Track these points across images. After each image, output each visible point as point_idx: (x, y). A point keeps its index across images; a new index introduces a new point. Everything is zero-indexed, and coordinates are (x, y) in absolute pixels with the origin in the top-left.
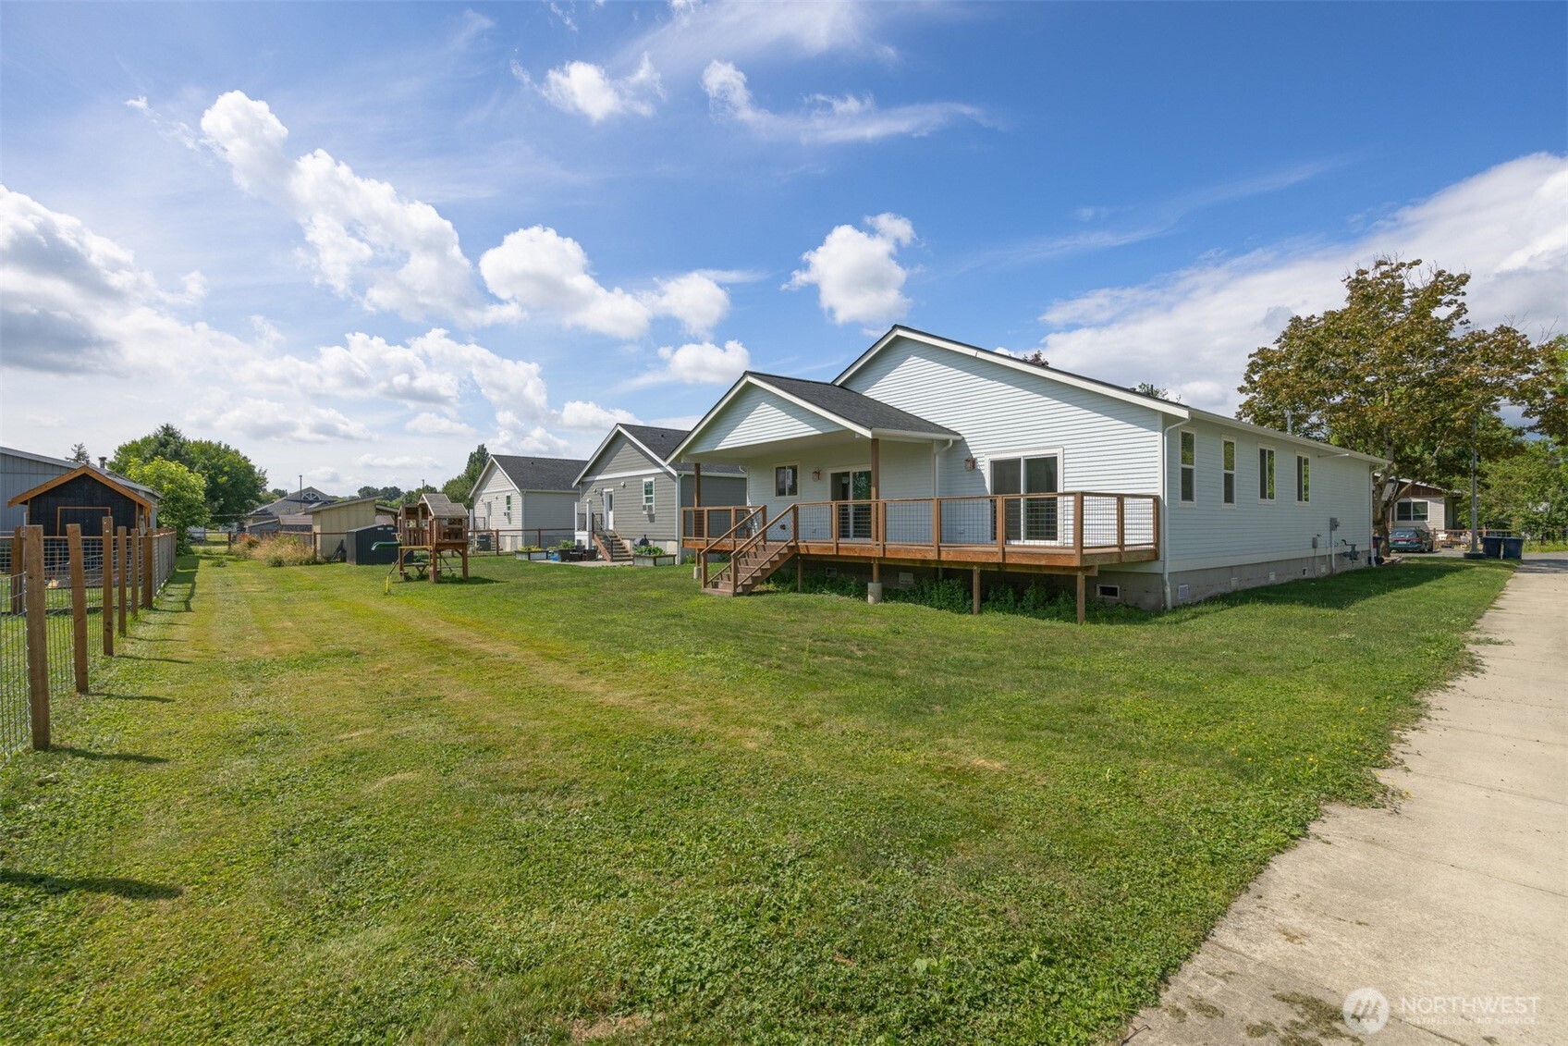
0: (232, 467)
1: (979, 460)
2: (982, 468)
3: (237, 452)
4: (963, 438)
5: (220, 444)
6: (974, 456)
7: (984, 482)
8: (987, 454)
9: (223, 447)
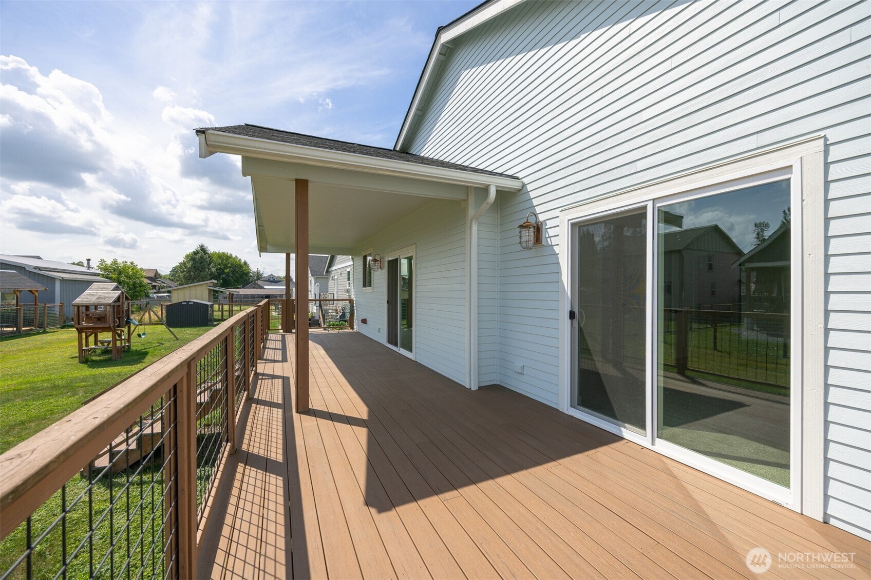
0: (232, 264)
1: (549, 224)
2: (554, 241)
3: (236, 257)
4: (524, 185)
5: (228, 253)
6: (541, 218)
7: (559, 273)
8: (564, 209)
9: (229, 254)
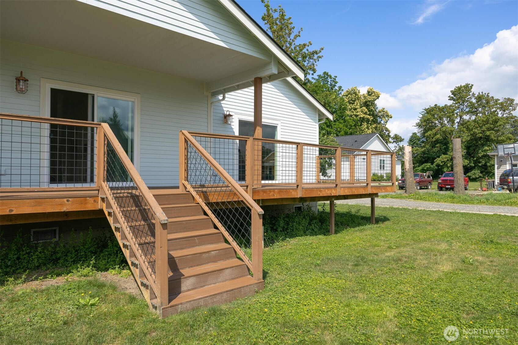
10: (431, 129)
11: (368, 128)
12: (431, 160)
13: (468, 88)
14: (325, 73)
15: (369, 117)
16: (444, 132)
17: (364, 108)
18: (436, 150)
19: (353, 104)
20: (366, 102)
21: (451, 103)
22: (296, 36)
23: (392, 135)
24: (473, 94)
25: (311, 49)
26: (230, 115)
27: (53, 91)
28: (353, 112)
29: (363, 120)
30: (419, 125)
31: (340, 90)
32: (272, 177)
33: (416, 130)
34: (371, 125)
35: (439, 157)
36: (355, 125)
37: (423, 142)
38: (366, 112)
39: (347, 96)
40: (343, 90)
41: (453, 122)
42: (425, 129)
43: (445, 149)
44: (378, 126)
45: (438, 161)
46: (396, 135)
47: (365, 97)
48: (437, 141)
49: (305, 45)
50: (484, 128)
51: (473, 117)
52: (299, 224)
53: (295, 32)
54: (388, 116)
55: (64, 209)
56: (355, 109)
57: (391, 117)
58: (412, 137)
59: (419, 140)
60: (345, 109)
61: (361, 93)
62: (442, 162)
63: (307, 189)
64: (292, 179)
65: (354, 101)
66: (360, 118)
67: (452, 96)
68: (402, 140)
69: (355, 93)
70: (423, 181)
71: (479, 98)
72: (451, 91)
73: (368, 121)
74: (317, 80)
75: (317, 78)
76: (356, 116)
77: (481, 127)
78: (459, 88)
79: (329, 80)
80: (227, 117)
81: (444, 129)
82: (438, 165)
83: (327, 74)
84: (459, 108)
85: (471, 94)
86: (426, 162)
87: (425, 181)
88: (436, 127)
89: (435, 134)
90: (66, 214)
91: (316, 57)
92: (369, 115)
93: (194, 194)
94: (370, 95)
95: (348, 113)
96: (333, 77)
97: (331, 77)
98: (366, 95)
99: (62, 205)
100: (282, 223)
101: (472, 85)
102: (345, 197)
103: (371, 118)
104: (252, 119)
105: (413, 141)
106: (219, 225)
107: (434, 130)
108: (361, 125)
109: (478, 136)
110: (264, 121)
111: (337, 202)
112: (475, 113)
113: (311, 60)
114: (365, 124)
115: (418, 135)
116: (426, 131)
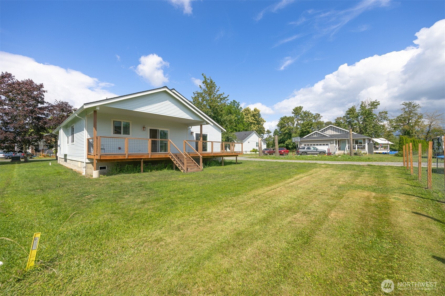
10: (283, 127)
11: (254, 127)
12: (283, 142)
13: (301, 108)
14: (234, 101)
15: (254, 122)
16: (289, 129)
17: (252, 117)
18: (286, 137)
19: (247, 115)
20: (253, 115)
21: (293, 115)
22: (218, 90)
23: (266, 130)
24: (303, 111)
25: (224, 96)
26: (193, 132)
27: (150, 129)
28: (247, 119)
29: (251, 123)
30: (278, 126)
31: (241, 109)
32: (206, 151)
33: (277, 128)
34: (256, 125)
35: (287, 141)
36: (248, 126)
37: (280, 133)
38: (253, 119)
39: (244, 111)
40: (242, 109)
41: (293, 124)
42: (280, 128)
43: (290, 137)
44: (259, 126)
45: (286, 142)
46: (268, 130)
47: (253, 112)
48: (286, 133)
49: (221, 95)
50: (307, 127)
51: (302, 122)
52: (213, 163)
53: (217, 88)
54: (263, 121)
55: (163, 157)
56: (248, 118)
57: (265, 122)
58: (275, 131)
59: (278, 132)
60: (243, 118)
61: (251, 110)
62: (288, 143)
63: (214, 154)
64: (210, 151)
65: (248, 114)
66: (250, 122)
67: (294, 112)
68: (271, 132)
69: (248, 110)
70: (270, 152)
71: (305, 113)
72: (293, 109)
73: (254, 124)
74: (230, 104)
75: (230, 103)
76: (249, 121)
77: (305, 127)
78: (297, 108)
79: (236, 104)
80: (192, 133)
81: (289, 127)
82: (287, 145)
83: (235, 101)
84: (296, 117)
85: (302, 111)
86: (282, 143)
87: (272, 152)
88: (286, 126)
89: (285, 130)
90: (161, 158)
91: (226, 99)
92: (255, 121)
93: (187, 154)
94: (255, 111)
95: (245, 120)
96: (238, 102)
97: (237, 103)
98: (253, 111)
99: (163, 156)
100: (208, 163)
101: (303, 107)
102: (227, 156)
103: (256, 122)
104: (199, 133)
105: (276, 133)
106: (193, 160)
107: (285, 128)
108: (251, 125)
109: (304, 131)
110: (203, 133)
111: (224, 158)
112: (304, 120)
113: (224, 101)
114: (253, 125)
115: (278, 130)
116: (281, 128)
